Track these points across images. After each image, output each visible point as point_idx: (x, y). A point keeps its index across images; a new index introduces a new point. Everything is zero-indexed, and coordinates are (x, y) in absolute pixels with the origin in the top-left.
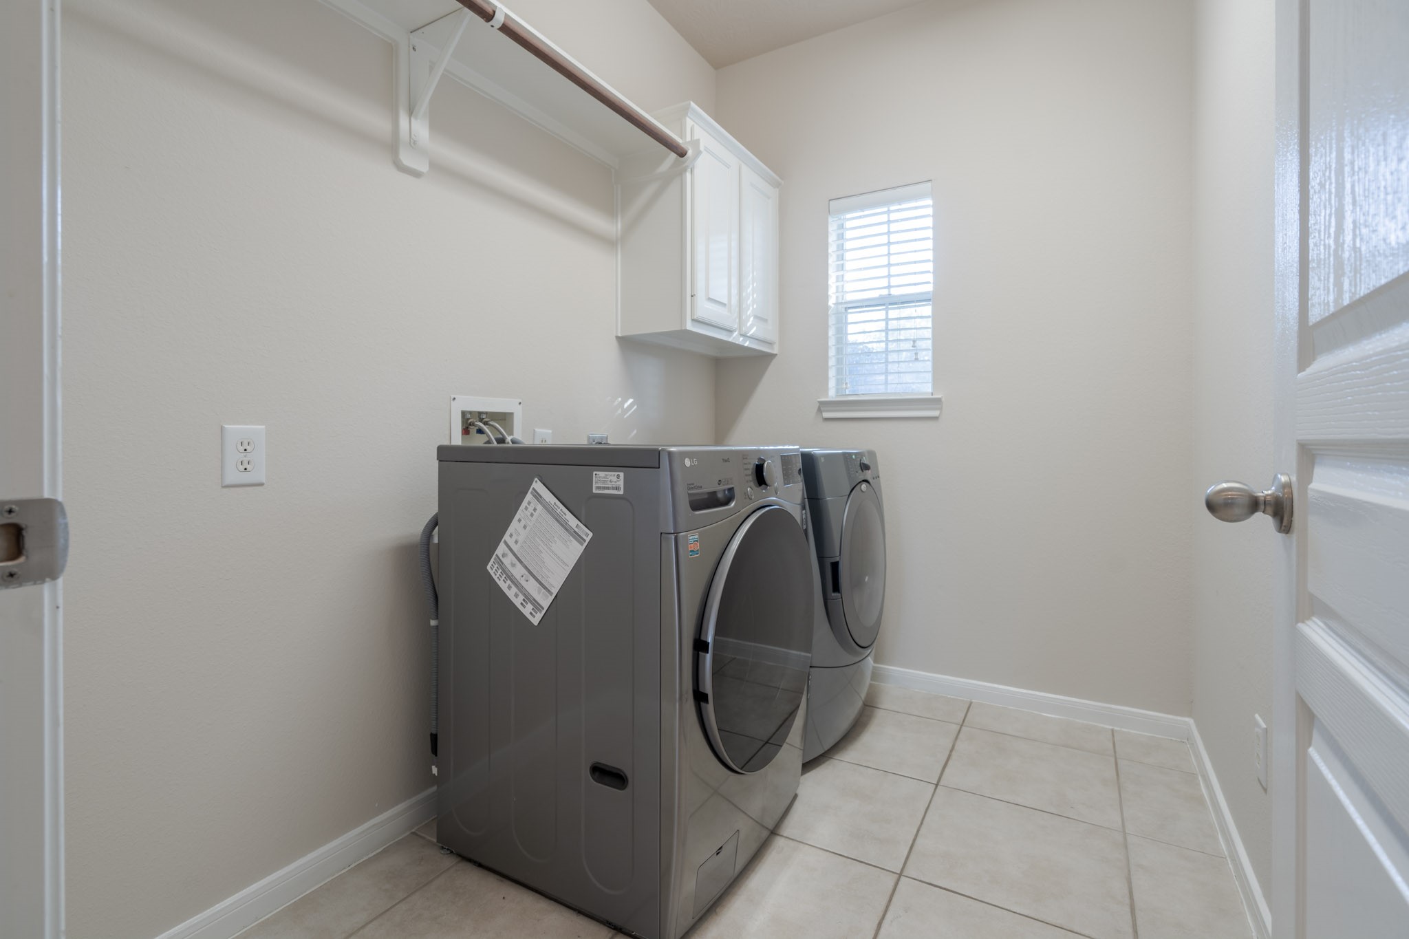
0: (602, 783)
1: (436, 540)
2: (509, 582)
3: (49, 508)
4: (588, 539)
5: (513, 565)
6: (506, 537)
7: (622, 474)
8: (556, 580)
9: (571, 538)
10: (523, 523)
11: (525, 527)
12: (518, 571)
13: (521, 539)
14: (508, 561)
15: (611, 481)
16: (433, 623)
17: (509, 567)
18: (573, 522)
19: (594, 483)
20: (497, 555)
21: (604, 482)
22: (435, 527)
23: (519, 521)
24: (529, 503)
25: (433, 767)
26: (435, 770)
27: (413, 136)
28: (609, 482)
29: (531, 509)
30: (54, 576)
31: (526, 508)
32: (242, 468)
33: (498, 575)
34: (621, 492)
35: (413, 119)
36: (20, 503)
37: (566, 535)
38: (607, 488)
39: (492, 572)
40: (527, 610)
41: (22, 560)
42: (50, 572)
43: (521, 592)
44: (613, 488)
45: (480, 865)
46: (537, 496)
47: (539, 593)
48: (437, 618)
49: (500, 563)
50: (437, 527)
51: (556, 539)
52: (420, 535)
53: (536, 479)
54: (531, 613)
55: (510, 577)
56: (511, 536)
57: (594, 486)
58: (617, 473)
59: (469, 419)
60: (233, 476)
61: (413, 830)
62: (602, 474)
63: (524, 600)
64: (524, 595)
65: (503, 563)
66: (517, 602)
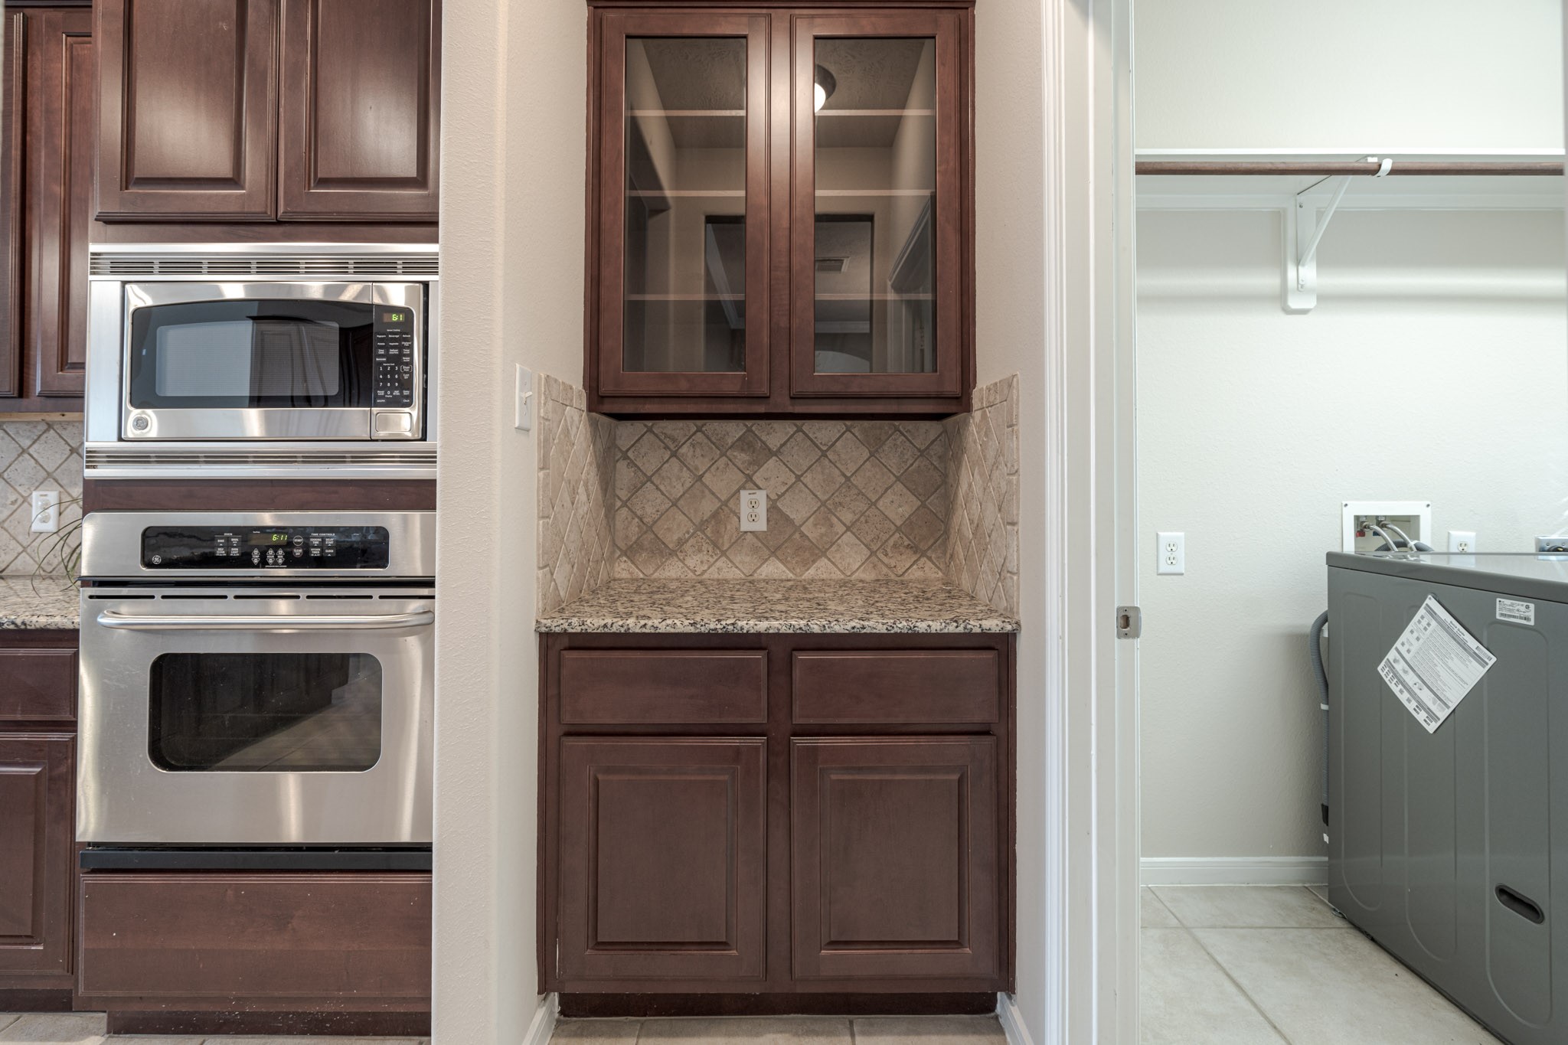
0: (1511, 909)
1: (1326, 634)
2: (1400, 686)
3: (1137, 609)
4: (1491, 663)
5: (1405, 672)
6: (1398, 644)
7: (1532, 606)
8: (1455, 695)
9: (1471, 658)
10: (1415, 634)
11: (1418, 639)
12: (1410, 679)
13: (1413, 649)
14: (1400, 667)
15: (1518, 610)
16: (1324, 707)
17: (1401, 673)
18: (1473, 643)
19: (1497, 609)
20: (1388, 659)
21: (1510, 610)
22: (1325, 623)
23: (1412, 632)
24: (1422, 617)
25: (1325, 835)
26: (1326, 838)
27: (1300, 282)
28: (1519, 611)
29: (1424, 623)
30: (1138, 637)
31: (1419, 622)
32: (1169, 562)
33: (1389, 677)
34: (1532, 623)
35: (1300, 268)
36: (1128, 607)
37: (1465, 655)
38: (1514, 617)
39: (1383, 674)
40: (1421, 717)
41: (1129, 629)
42: (1136, 635)
43: (1415, 699)
44: (1521, 618)
45: (1373, 940)
46: (1432, 613)
47: (1434, 703)
48: (1327, 704)
49: (1392, 668)
50: (1327, 624)
51: (1453, 656)
52: (1310, 628)
53: (1430, 596)
54: (1425, 721)
55: (1401, 682)
56: (1403, 644)
57: (1498, 612)
58: (1526, 604)
59: (1364, 522)
60: (1164, 568)
61: (1306, 885)
62: (1508, 602)
63: (1417, 706)
64: (1418, 702)
65: (1394, 668)
66: (1411, 706)
